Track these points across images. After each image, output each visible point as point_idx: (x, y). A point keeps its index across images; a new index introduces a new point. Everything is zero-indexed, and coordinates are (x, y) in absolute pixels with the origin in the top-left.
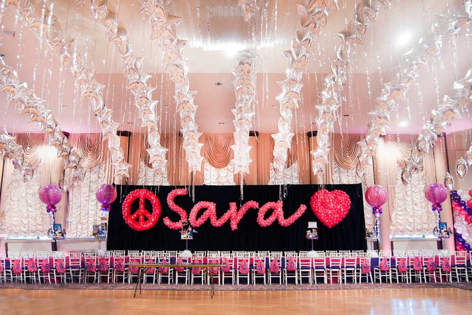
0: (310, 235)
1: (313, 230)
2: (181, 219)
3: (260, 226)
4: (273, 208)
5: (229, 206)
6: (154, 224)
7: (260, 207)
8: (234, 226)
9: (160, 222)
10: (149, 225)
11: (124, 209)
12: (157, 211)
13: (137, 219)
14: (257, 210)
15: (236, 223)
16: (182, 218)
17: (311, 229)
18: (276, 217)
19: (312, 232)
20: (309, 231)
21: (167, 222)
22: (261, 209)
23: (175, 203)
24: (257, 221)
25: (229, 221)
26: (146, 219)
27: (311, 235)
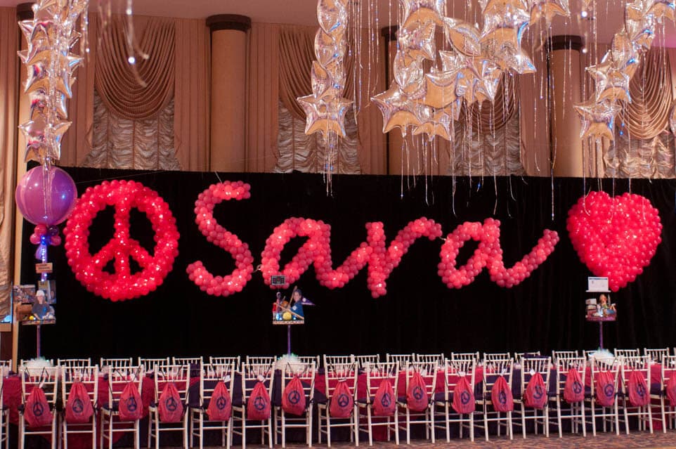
0: (596, 310)
1: (603, 297)
2: (236, 267)
3: (445, 285)
4: (478, 238)
5: (366, 230)
6: (161, 281)
7: (445, 236)
8: (380, 287)
9: (177, 278)
10: (146, 283)
11: (72, 239)
12: (169, 245)
13: (110, 267)
14: (439, 243)
15: (384, 277)
16: (240, 265)
17: (596, 295)
18: (485, 263)
19: (599, 302)
20: (593, 301)
21: (199, 274)
22: (448, 241)
23: (219, 222)
24: (440, 273)
25: (364, 273)
26: (136, 268)
27: (601, 311)
